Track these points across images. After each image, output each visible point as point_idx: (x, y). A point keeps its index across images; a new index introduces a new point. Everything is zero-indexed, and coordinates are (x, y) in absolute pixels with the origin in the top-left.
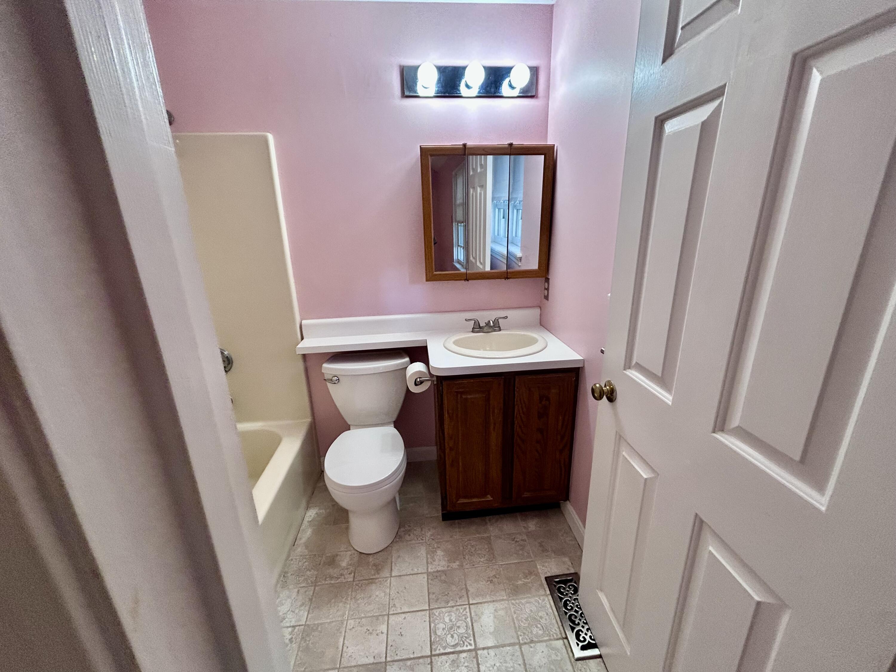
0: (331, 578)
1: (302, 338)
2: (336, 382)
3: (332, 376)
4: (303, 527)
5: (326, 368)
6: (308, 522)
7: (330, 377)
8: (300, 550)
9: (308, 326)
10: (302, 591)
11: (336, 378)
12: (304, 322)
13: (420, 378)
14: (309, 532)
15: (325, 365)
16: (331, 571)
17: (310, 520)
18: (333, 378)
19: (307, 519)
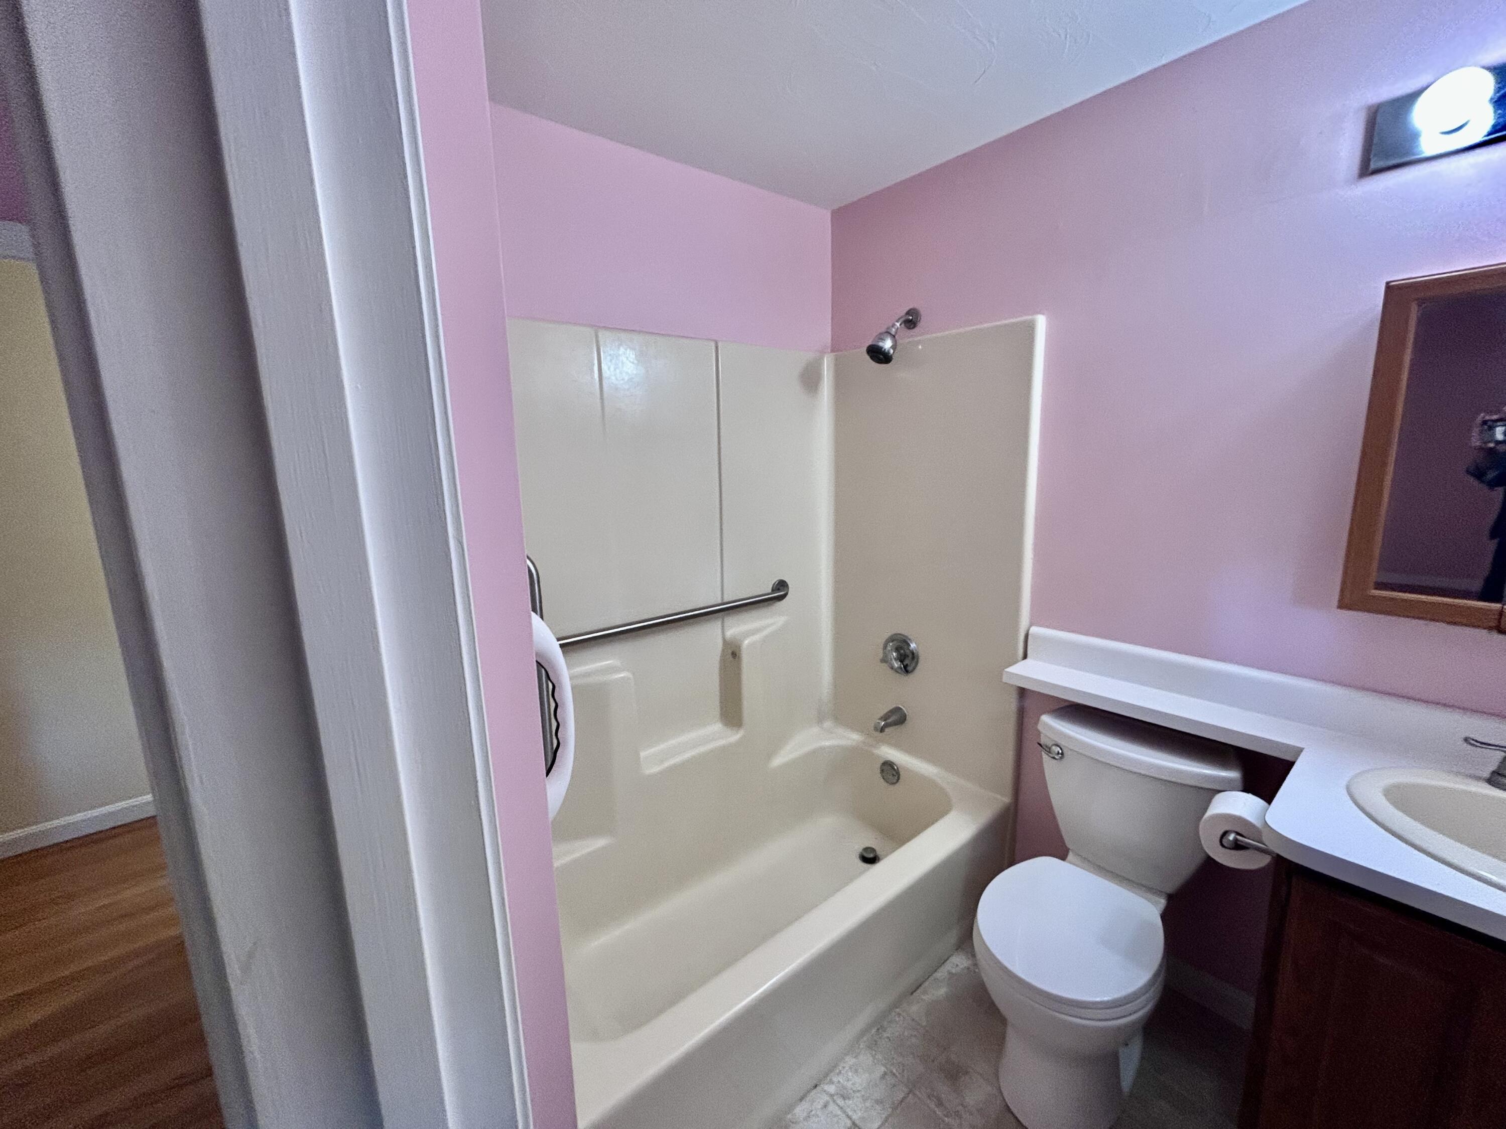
0: (940, 1104)
1: (1025, 657)
2: (1056, 757)
3: (1054, 743)
4: (938, 975)
5: (1046, 724)
6: (950, 973)
7: (1049, 743)
8: (915, 1009)
9: (1037, 637)
10: (890, 1080)
11: (1059, 749)
12: (1034, 630)
13: (1238, 834)
14: (942, 991)
15: (1046, 719)
16: (944, 1089)
17: (954, 971)
18: (1054, 747)
19: (948, 967)
